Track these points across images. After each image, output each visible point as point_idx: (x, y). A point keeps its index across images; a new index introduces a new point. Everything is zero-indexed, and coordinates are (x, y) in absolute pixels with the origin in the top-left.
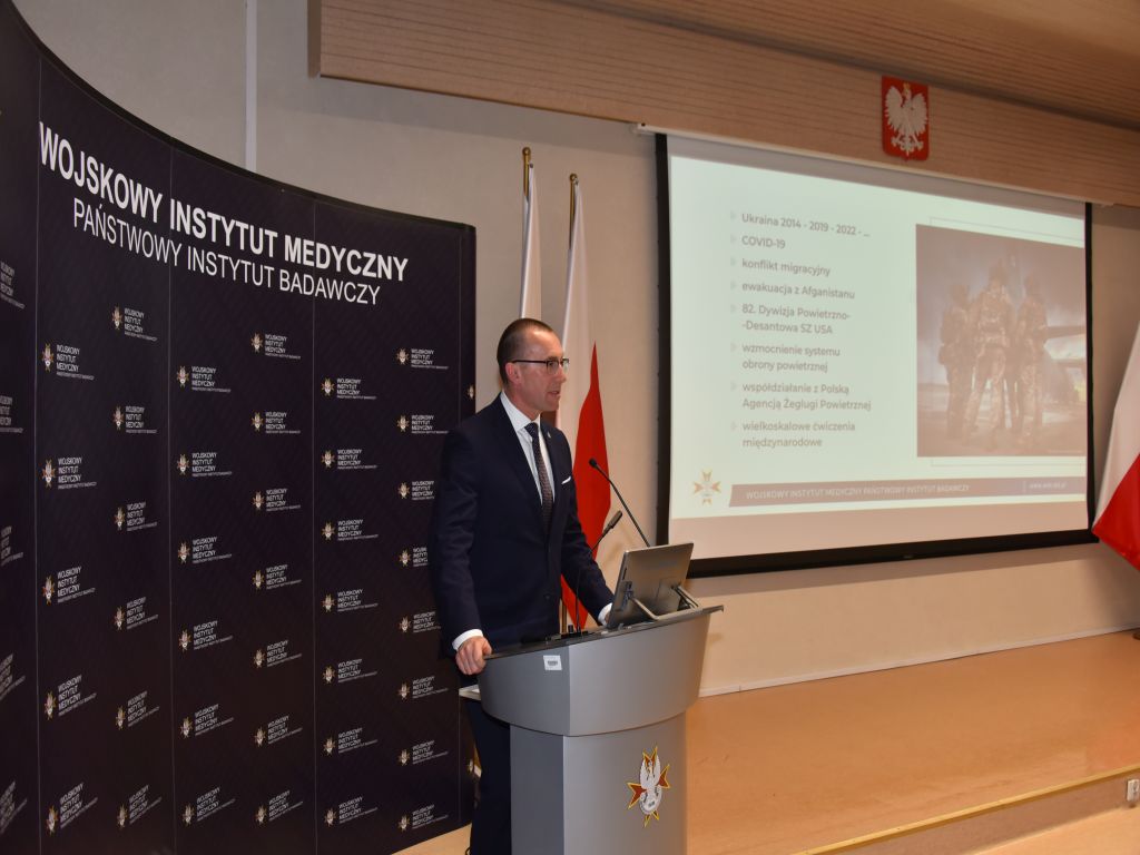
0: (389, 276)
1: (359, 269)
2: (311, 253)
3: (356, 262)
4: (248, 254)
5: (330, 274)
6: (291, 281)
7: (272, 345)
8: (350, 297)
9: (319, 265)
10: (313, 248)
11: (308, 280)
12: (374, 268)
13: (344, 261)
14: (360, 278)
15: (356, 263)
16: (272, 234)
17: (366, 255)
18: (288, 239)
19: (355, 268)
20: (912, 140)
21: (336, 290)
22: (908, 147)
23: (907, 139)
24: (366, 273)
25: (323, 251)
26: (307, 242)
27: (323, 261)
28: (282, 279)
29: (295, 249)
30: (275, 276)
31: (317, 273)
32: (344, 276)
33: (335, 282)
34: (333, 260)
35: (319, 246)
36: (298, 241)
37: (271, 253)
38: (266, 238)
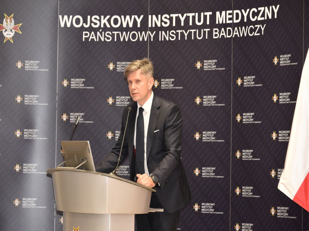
0: (270, 17)
1: (256, 17)
2: (231, 16)
3: (255, 14)
4: (194, 26)
5: (242, 24)
6: (220, 33)
7: (210, 65)
8: (251, 33)
9: (235, 21)
10: (232, 14)
11: (229, 30)
12: (263, 15)
13: (248, 16)
14: (257, 22)
16: (208, 14)
17: (259, 9)
18: (218, 13)
21: (244, 32)
24: (260, 19)
25: (237, 14)
26: (228, 12)
27: (237, 18)
28: (214, 33)
29: (221, 17)
30: (211, 33)
31: (233, 25)
32: (249, 22)
33: (243, 28)
34: (243, 16)
35: (235, 12)
36: (224, 13)
37: (208, 23)
38: (205, 17)
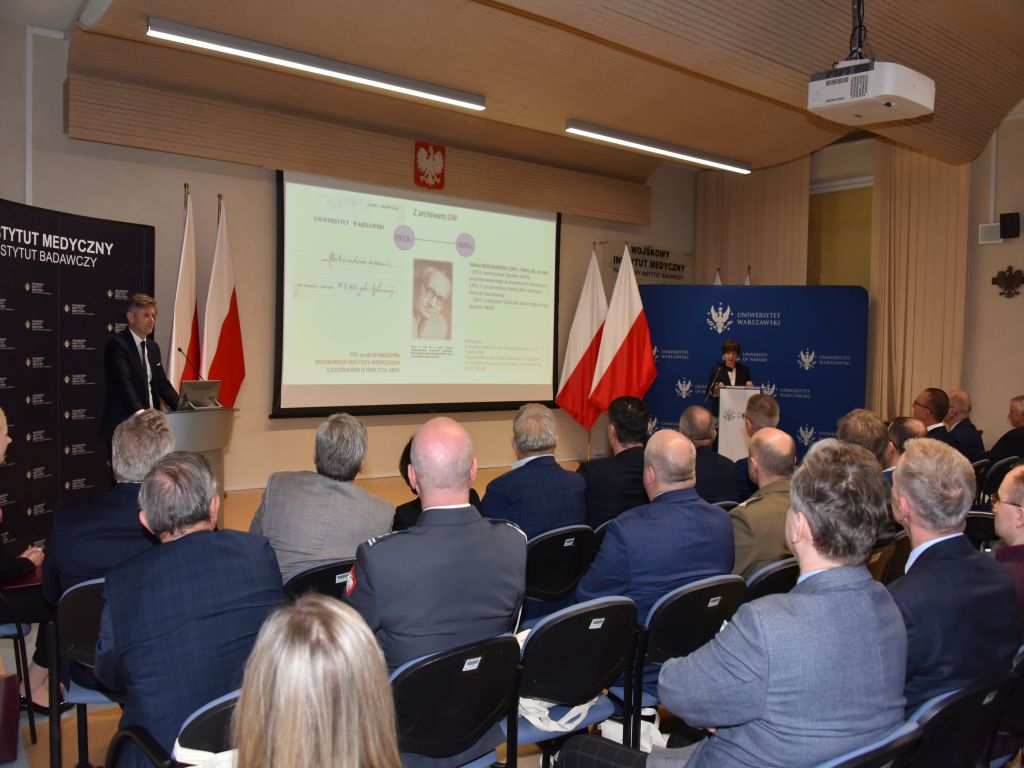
0: (102, 252)
1: (85, 249)
2: (57, 242)
4: (23, 244)
5: (69, 252)
6: (46, 256)
7: (37, 288)
8: (80, 263)
9: (62, 248)
10: (59, 240)
11: (56, 256)
12: (94, 248)
13: (76, 245)
14: (86, 254)
15: (83, 246)
16: (36, 234)
17: (89, 242)
18: (44, 236)
19: (82, 248)
20: (433, 178)
21: (71, 260)
22: (430, 181)
23: (430, 177)
24: (89, 251)
25: (64, 241)
26: (55, 237)
27: (64, 245)
28: (41, 256)
29: (48, 241)
30: (38, 254)
31: (60, 252)
32: (77, 252)
33: (71, 256)
34: (70, 245)
35: (62, 238)
36: (50, 236)
37: (35, 243)
38: (32, 236)
